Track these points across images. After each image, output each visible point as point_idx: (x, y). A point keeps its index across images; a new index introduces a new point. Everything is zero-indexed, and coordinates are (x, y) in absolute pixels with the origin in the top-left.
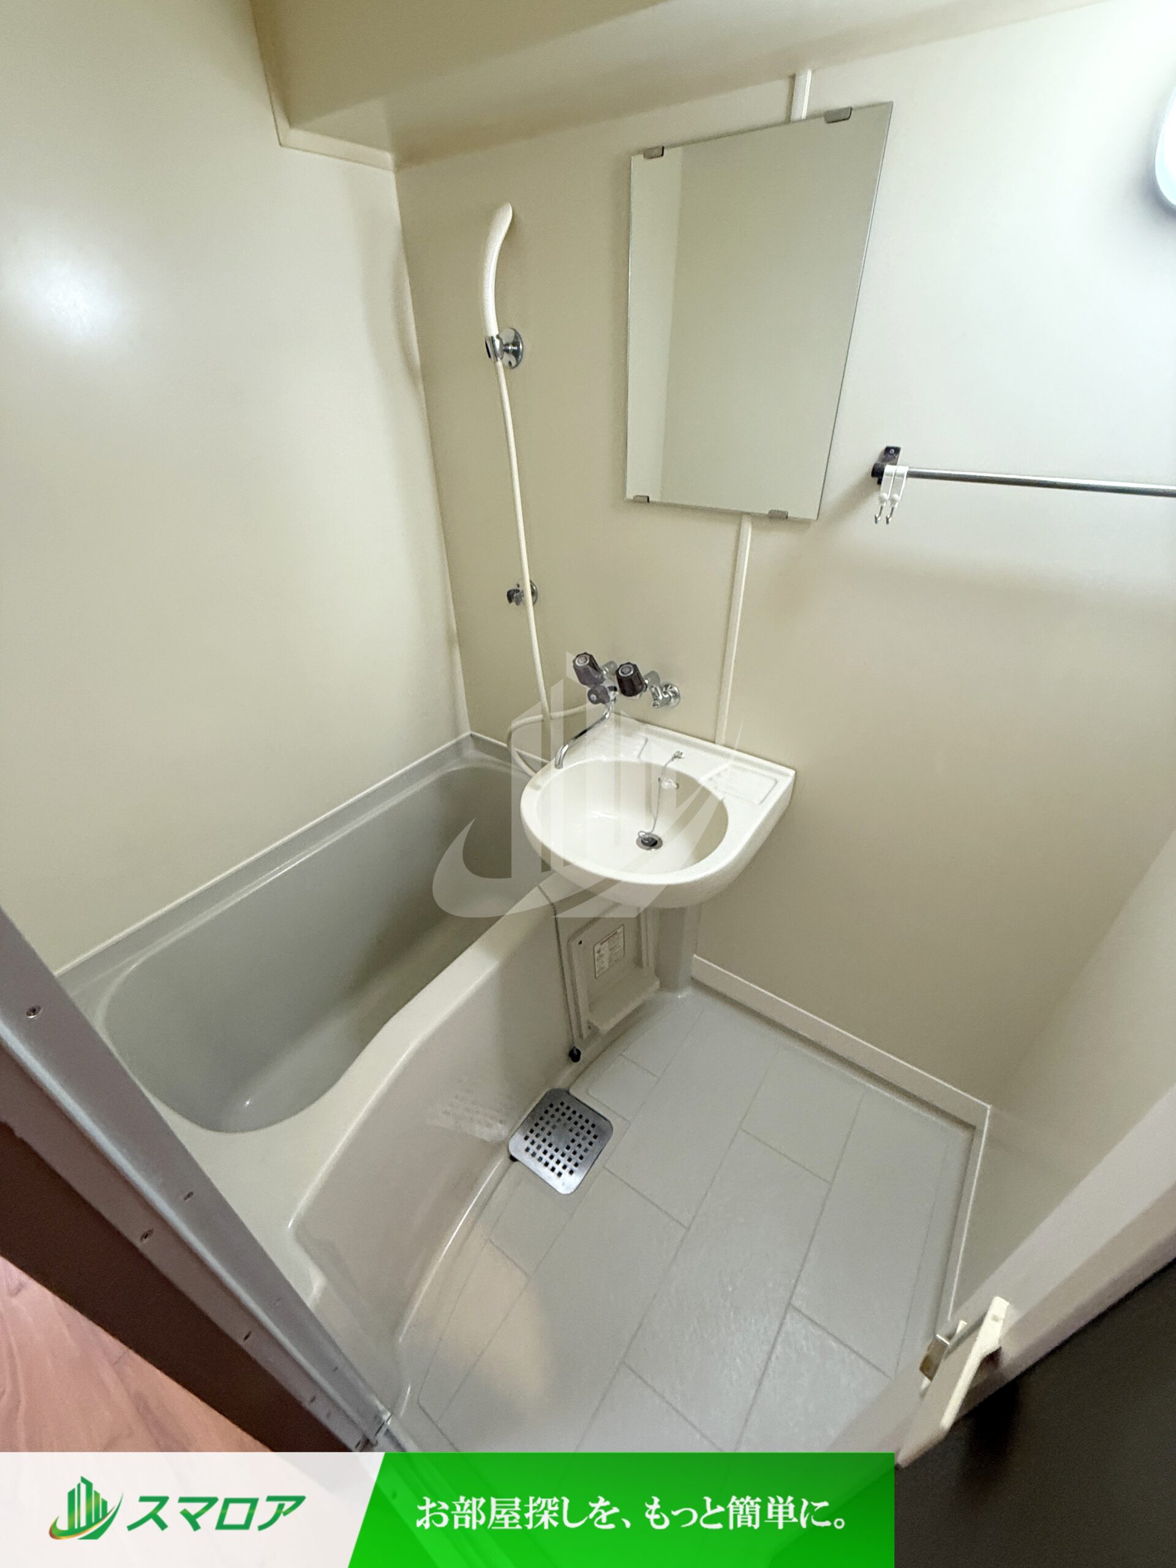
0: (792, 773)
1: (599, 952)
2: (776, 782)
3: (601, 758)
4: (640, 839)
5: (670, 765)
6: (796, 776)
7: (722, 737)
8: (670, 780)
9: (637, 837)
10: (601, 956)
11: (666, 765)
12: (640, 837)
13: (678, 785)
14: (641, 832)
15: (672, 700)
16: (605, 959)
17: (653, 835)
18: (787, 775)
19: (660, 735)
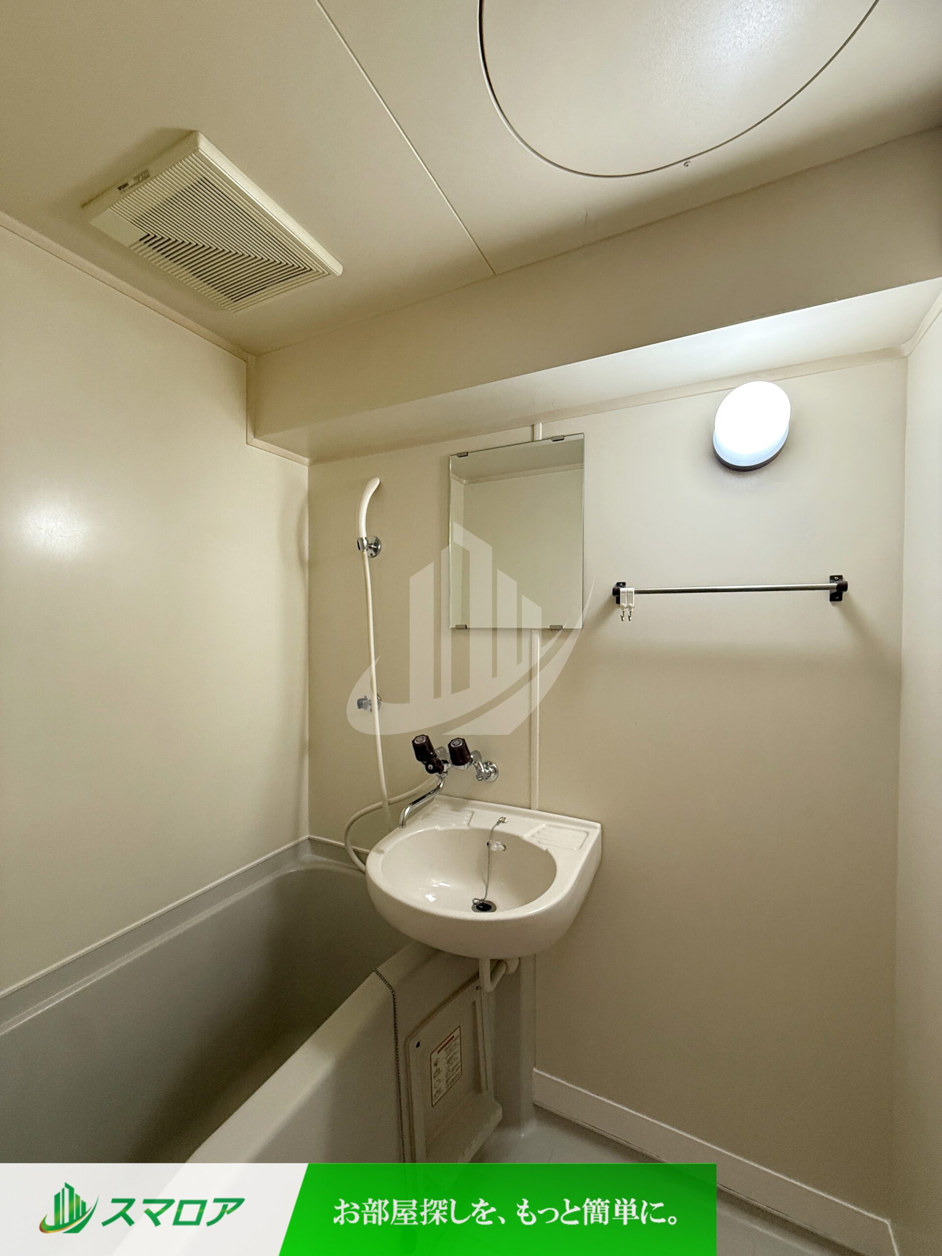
0: (599, 825)
1: (436, 1065)
2: (588, 833)
3: (436, 828)
4: (476, 905)
5: (497, 828)
6: (602, 828)
7: (536, 803)
8: (497, 842)
9: (472, 904)
10: (438, 1071)
11: (493, 828)
12: (474, 904)
13: (505, 846)
14: (475, 899)
15: (493, 775)
16: (442, 1076)
17: (487, 901)
18: (595, 828)
19: (485, 808)
